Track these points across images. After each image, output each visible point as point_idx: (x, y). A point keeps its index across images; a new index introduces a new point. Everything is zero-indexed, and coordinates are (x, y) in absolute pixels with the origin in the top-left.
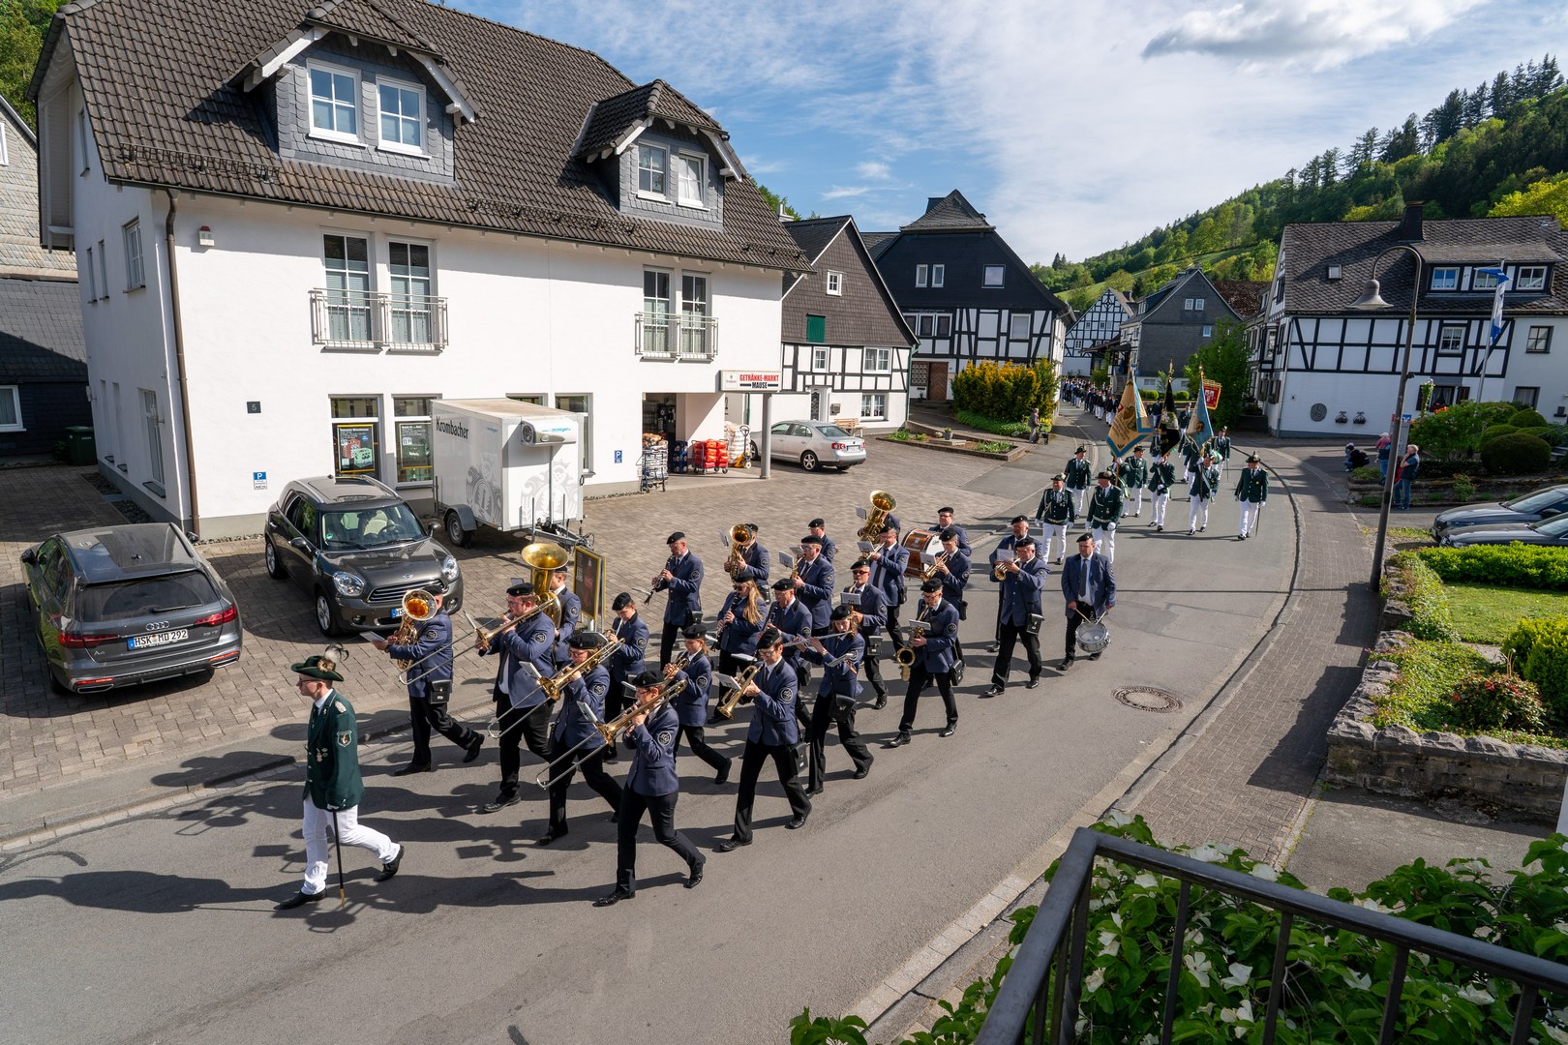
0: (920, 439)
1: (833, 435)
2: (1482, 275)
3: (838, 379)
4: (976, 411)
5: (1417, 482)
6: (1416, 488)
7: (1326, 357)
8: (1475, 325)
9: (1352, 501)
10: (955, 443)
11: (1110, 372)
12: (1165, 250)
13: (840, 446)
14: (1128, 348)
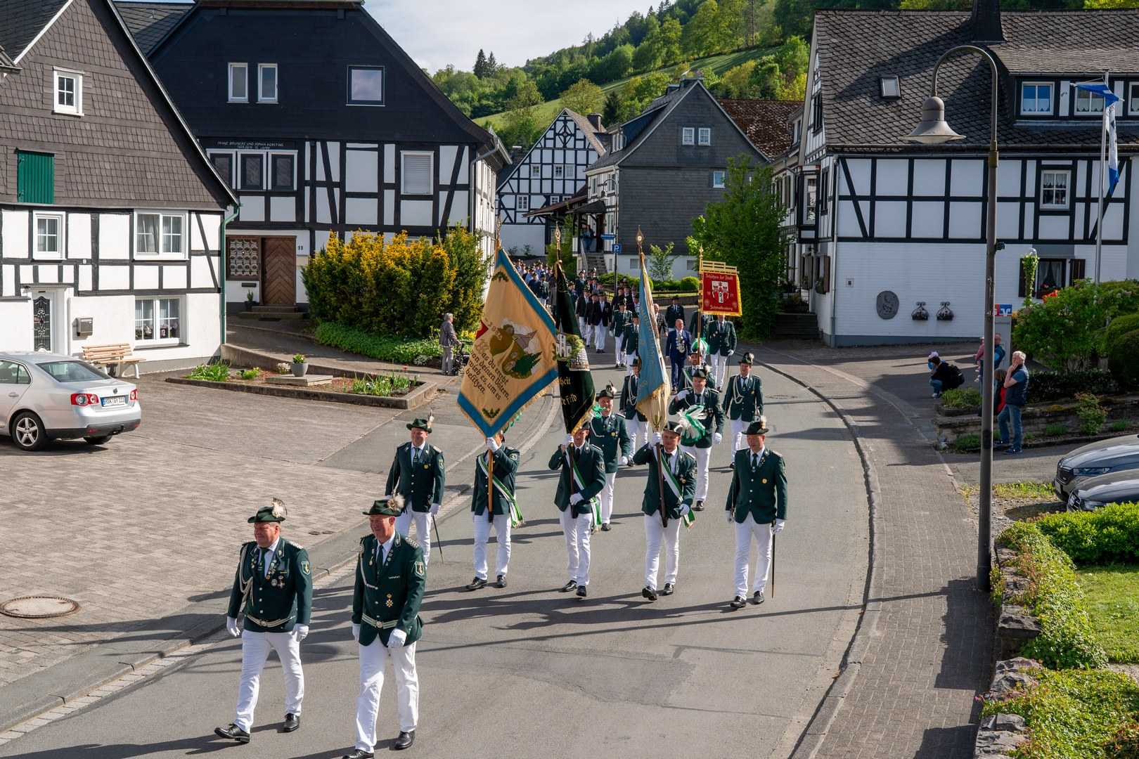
0: (248, 378)
1: (72, 377)
2: (1084, 92)
3: (86, 271)
4: (350, 323)
5: (1029, 409)
6: (1029, 418)
7: (890, 219)
8: (1082, 166)
9: (943, 445)
10: (313, 381)
11: (575, 248)
12: (649, 49)
13: (89, 400)
14: (600, 209)
